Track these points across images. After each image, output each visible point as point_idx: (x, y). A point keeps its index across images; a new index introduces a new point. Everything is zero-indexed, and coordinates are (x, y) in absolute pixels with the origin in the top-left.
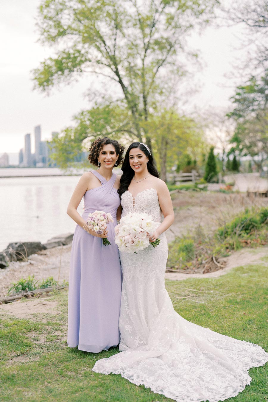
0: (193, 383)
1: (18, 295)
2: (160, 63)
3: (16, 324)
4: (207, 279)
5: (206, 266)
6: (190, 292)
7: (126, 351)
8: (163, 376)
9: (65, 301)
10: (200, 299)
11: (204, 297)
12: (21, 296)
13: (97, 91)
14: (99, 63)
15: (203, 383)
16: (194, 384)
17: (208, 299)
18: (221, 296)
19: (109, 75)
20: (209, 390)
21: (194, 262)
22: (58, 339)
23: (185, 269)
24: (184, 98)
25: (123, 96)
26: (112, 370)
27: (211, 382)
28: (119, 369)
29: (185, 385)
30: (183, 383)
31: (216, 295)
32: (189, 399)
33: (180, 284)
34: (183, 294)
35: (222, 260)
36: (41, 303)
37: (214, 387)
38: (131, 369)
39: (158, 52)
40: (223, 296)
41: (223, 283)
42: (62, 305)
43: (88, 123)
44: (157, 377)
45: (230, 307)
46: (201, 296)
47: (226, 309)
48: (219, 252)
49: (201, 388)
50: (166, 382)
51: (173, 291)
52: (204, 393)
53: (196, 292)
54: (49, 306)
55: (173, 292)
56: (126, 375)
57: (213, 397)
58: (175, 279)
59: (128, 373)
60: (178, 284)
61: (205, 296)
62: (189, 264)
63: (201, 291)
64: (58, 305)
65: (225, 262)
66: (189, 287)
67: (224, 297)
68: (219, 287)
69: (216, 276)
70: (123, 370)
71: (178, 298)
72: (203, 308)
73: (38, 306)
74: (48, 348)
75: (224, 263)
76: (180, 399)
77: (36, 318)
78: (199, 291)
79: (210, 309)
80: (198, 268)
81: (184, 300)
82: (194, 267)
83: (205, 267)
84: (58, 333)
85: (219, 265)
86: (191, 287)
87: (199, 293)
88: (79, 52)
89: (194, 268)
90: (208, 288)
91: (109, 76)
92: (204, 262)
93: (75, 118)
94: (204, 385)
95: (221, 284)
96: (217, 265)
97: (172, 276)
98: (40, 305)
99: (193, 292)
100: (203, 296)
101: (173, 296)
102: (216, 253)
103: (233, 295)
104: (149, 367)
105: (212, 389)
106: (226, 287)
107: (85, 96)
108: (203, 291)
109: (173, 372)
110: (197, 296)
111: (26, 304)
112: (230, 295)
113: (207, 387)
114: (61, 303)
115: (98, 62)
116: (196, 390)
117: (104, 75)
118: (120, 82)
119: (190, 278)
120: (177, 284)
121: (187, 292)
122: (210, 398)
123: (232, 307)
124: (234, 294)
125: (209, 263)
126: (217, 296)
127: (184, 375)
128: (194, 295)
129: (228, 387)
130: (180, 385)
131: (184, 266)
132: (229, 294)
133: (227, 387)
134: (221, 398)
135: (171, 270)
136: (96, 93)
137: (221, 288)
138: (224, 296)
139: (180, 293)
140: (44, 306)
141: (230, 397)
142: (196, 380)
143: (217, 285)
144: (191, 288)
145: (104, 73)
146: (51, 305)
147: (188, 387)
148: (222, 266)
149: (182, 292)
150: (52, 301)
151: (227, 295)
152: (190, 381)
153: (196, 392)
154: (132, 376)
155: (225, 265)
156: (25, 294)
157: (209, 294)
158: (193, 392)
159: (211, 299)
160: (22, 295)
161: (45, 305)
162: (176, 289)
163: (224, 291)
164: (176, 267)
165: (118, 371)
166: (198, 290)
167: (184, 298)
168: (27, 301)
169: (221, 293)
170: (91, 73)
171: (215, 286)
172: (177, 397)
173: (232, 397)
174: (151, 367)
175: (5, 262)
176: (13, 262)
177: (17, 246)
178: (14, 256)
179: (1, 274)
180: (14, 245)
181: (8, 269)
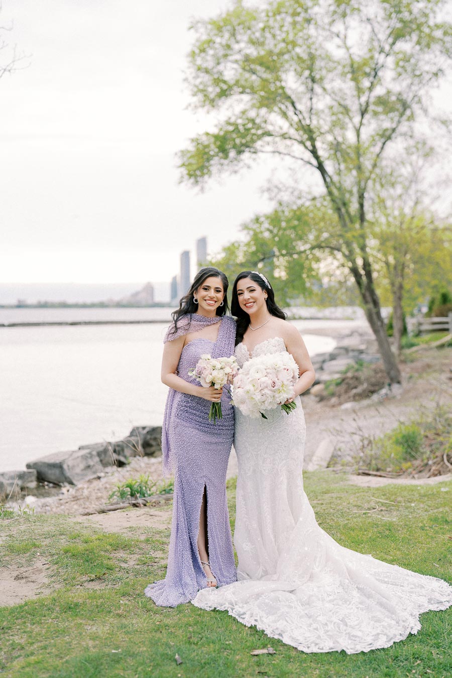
0: (330, 627)
1: (123, 502)
3: (99, 540)
5: (434, 468)
7: (245, 581)
8: (287, 615)
12: (128, 505)
13: (281, 183)
14: (285, 138)
15: (345, 628)
16: (332, 628)
19: (301, 156)
20: (351, 637)
21: (417, 463)
22: (155, 563)
23: (400, 473)
26: (216, 605)
27: (358, 627)
28: (227, 603)
29: (317, 629)
30: (315, 626)
32: (317, 647)
37: (359, 634)
38: (245, 605)
43: (267, 235)
44: (279, 617)
49: (340, 634)
50: (290, 624)
52: (340, 640)
56: (236, 612)
57: (353, 647)
59: (240, 609)
62: (405, 465)
70: (233, 606)
73: (142, 517)
74: (137, 573)
76: (304, 647)
77: (133, 532)
80: (420, 472)
82: (414, 470)
83: (432, 471)
84: (159, 554)
85: (450, 467)
88: (253, 121)
89: (414, 472)
91: (302, 159)
92: (430, 462)
93: (245, 227)
94: (345, 631)
102: (449, 447)
104: (271, 603)
105: (356, 636)
107: (263, 192)
109: (306, 612)
113: (349, 633)
115: (284, 136)
116: (331, 637)
117: (294, 157)
118: (320, 168)
122: (349, 648)
125: (439, 464)
127: (320, 615)
129: (381, 635)
130: (310, 628)
131: (398, 468)
133: (378, 634)
134: (365, 648)
136: (280, 186)
140: (150, 517)
141: (379, 648)
142: (335, 623)
145: (292, 154)
147: (321, 633)
152: (326, 624)
153: (330, 639)
154: (244, 614)
158: (326, 639)
160: (130, 503)
161: (152, 515)
164: (389, 469)
165: (225, 606)
170: (271, 154)
172: (301, 643)
173: (382, 647)
174: (274, 603)
175: (125, 457)
176: (138, 457)
177: (145, 431)
178: (140, 448)
179: (116, 474)
180: (140, 430)
181: (128, 468)
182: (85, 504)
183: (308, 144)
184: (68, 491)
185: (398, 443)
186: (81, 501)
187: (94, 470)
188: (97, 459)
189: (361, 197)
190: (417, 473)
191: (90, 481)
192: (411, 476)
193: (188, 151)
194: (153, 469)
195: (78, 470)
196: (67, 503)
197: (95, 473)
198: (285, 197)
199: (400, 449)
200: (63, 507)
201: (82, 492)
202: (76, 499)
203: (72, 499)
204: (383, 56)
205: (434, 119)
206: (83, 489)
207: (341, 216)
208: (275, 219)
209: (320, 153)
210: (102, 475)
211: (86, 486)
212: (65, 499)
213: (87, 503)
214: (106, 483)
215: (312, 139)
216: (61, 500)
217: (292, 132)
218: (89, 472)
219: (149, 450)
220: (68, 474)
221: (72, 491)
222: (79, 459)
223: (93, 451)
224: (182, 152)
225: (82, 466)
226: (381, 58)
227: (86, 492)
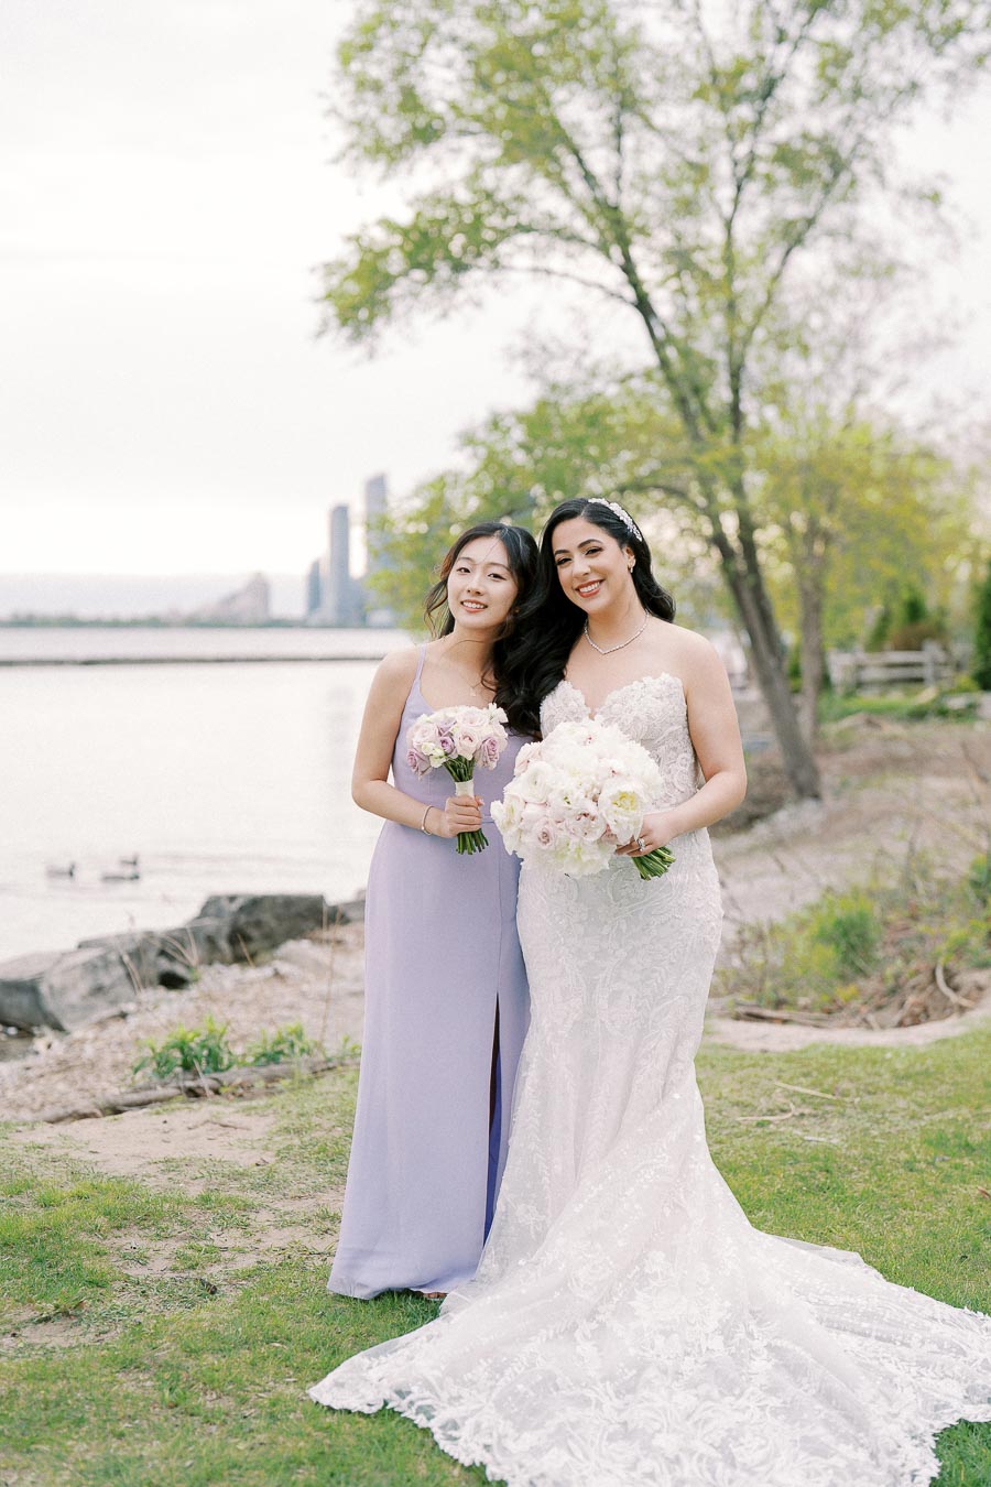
0: (689, 1468)
1: (164, 1085)
2: (793, 235)
3: (80, 1197)
4: (883, 1050)
5: (912, 999)
6: (794, 1099)
9: (302, 1115)
10: (828, 1128)
11: (845, 1120)
12: (176, 1091)
14: (563, 238)
15: (728, 1473)
16: (694, 1473)
17: (857, 1130)
18: (912, 1118)
19: (599, 280)
21: (871, 985)
23: (830, 1011)
24: (895, 369)
25: (650, 359)
27: (764, 1469)
29: (651, 1476)
30: (646, 1465)
31: (892, 1112)
33: (763, 1068)
34: (764, 1103)
35: (967, 978)
36: (214, 1120)
39: (785, 191)
40: (921, 1118)
41: (932, 1070)
42: (287, 1130)
45: (933, 1164)
46: (833, 1117)
47: (917, 1171)
48: (959, 950)
50: (579, 1460)
51: (725, 1092)
53: (818, 1100)
54: (240, 1134)
55: (724, 1095)
58: (756, 1046)
60: (754, 1066)
61: (850, 1117)
62: (843, 993)
63: (834, 1098)
64: (275, 1128)
65: (980, 989)
66: (792, 1078)
67: (923, 1123)
68: (916, 1082)
69: (920, 1042)
71: (740, 1119)
72: (821, 1164)
73: (201, 1130)
75: (975, 994)
78: (830, 1096)
79: (850, 1166)
80: (879, 1008)
81: (759, 1131)
82: (866, 1003)
85: (954, 998)
86: (802, 1080)
87: (830, 1104)
89: (864, 1010)
90: (867, 1085)
91: (601, 286)
92: (902, 986)
95: (926, 1073)
96: (948, 999)
97: (750, 1036)
98: (209, 1126)
99: (805, 1099)
100: (842, 1115)
101: (720, 1112)
102: (949, 950)
103: (960, 1118)
106: (942, 1082)
108: (847, 1096)
110: (815, 1116)
111: (165, 1122)
112: (951, 1116)
114: (285, 1123)
115: (560, 234)
117: (582, 281)
118: (644, 306)
119: (815, 1046)
120: (749, 1066)
121: (780, 1100)
123: (942, 1165)
124: (965, 1112)
125: (923, 989)
126: (896, 1118)
127: (660, 1430)
128: (807, 1111)
130: (632, 1474)
131: (825, 998)
132: (945, 1113)
135: (756, 1011)
137: (921, 1087)
138: (925, 1117)
139: (750, 1100)
140: (222, 1130)
142: (700, 1458)
143: (907, 1077)
144: (800, 1084)
145: (580, 274)
146: (248, 1129)
148: (965, 1002)
149: (761, 1096)
150: (257, 1113)
151: (937, 1117)
152: (678, 1460)
155: (976, 1000)
156: (190, 1084)
157: (865, 1109)
159: (867, 1129)
160: (179, 1088)
161: (225, 1126)
162: (738, 1087)
163: (930, 1101)
164: (802, 1001)
166: (827, 1091)
167: (760, 1119)
168: (173, 1110)
169: (913, 1107)
171: (900, 1078)
175: (188, 967)
176: (218, 966)
177: (235, 906)
178: (224, 945)
179: (164, 1007)
180: (225, 903)
181: (193, 991)
182: (84, 1079)
183: (616, 251)
184: (49, 1046)
185: (824, 937)
186: (76, 1073)
187: (112, 995)
188: (119, 971)
189: (736, 374)
190: (870, 1011)
191: (102, 1024)
192: (858, 1019)
193: (342, 265)
194: (250, 996)
195: (73, 997)
196: (42, 1076)
197: (114, 1002)
198: (561, 371)
199: (830, 953)
200: (31, 1087)
201: (82, 1050)
202: (64, 1066)
203: (56, 1068)
204: (785, 48)
205: (905, 193)
206: (82, 1041)
207: (688, 418)
208: (539, 423)
209: (644, 272)
210: (130, 1007)
211: (91, 1035)
212: (39, 1067)
213: (90, 1079)
214: (139, 1027)
215: (624, 243)
216: (28, 1069)
217: (580, 224)
218: (99, 1001)
219: (244, 949)
220: (51, 1005)
221: (59, 1048)
222: (77, 973)
223: (110, 952)
224: (327, 266)
225: (84, 987)
226: (780, 56)
227: (89, 1051)
